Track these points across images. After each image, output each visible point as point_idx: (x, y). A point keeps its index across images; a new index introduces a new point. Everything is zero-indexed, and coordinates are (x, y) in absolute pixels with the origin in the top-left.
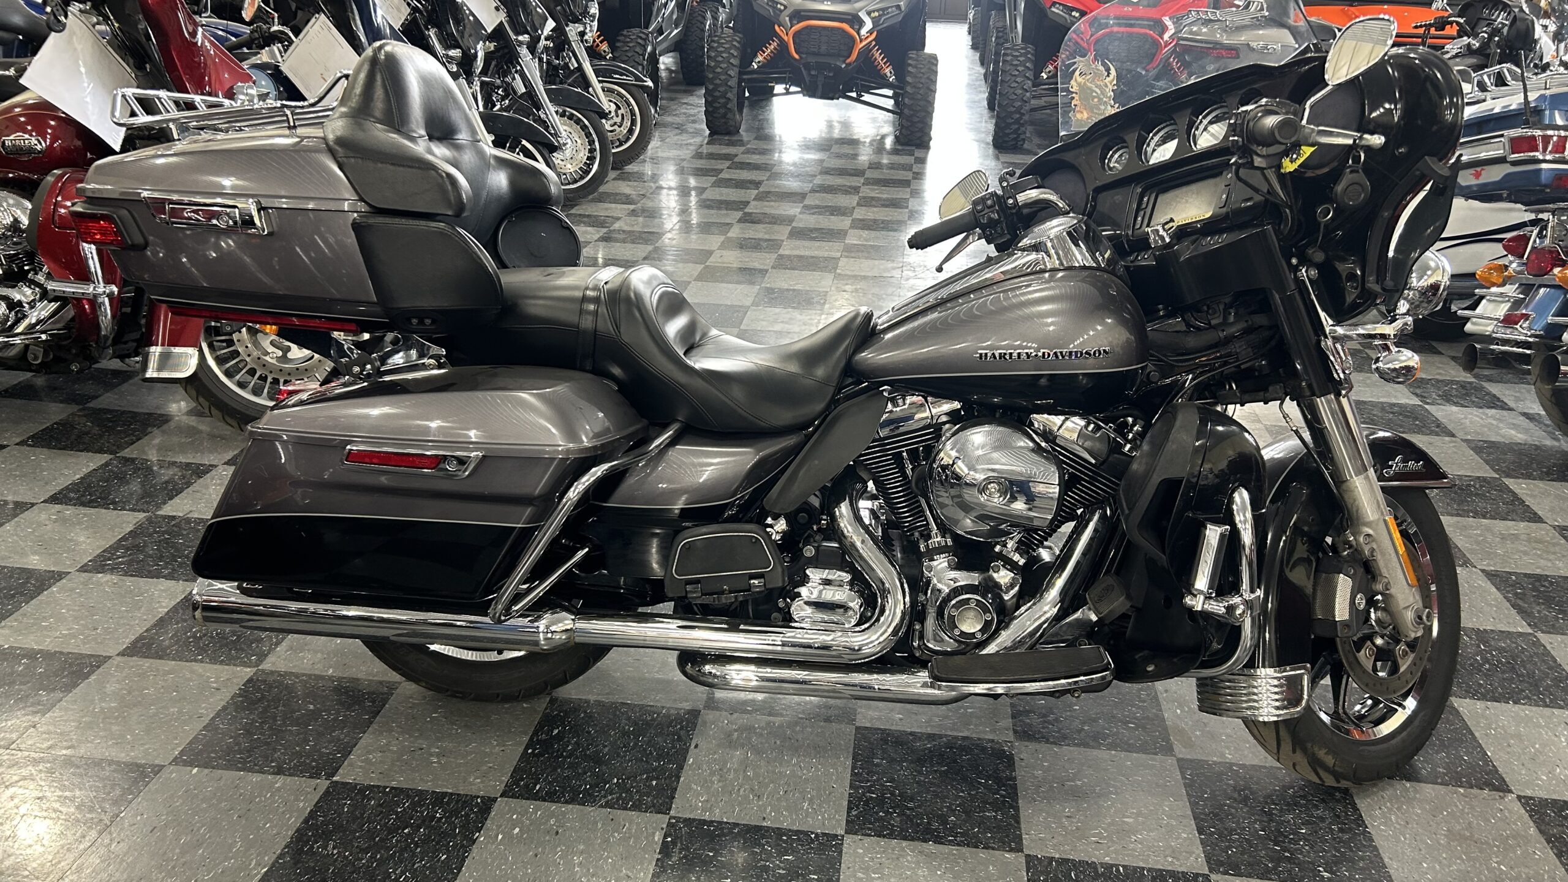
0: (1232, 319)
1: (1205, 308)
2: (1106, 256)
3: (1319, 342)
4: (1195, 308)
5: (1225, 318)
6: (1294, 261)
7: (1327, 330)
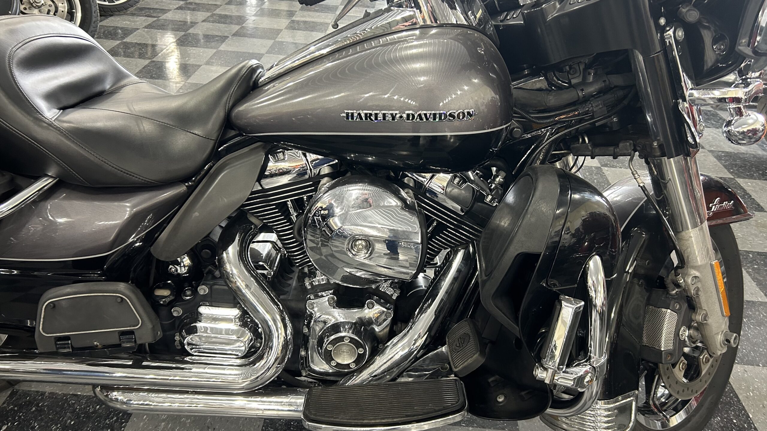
0: (591, 79)
1: (567, 68)
2: (478, 16)
3: (677, 104)
4: (558, 68)
5: (584, 78)
6: (662, 21)
7: (687, 93)
